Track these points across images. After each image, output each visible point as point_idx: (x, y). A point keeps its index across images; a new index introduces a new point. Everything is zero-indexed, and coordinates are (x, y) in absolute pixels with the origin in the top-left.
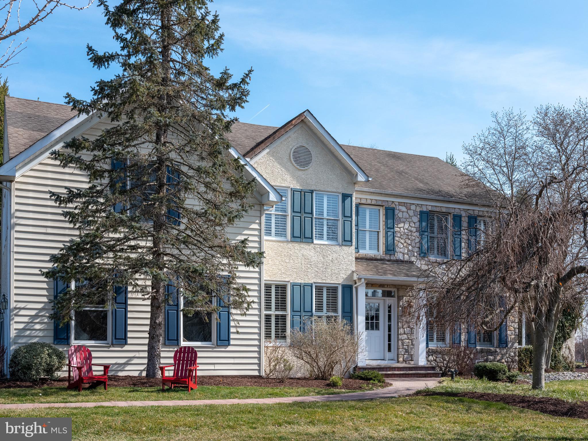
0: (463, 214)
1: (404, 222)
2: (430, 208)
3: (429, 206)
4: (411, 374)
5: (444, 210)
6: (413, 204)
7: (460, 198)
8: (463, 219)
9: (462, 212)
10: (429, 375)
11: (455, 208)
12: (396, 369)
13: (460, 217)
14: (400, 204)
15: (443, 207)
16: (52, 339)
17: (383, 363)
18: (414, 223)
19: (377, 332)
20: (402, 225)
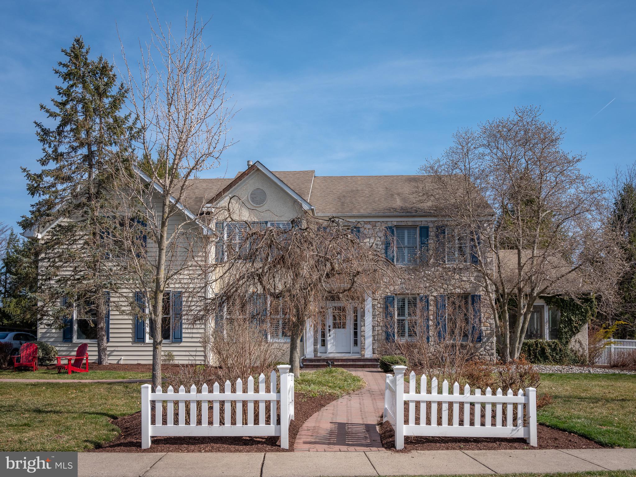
0: (431, 225)
1: (370, 238)
2: (395, 224)
3: (395, 221)
4: (350, 365)
5: (410, 224)
6: (379, 222)
7: (424, 212)
8: (430, 230)
9: (429, 224)
10: (367, 366)
11: (421, 221)
12: (340, 361)
13: (427, 228)
14: (366, 223)
15: (409, 221)
16: (62, 338)
17: (347, 356)
18: (380, 238)
19: (344, 329)
20: (368, 240)
